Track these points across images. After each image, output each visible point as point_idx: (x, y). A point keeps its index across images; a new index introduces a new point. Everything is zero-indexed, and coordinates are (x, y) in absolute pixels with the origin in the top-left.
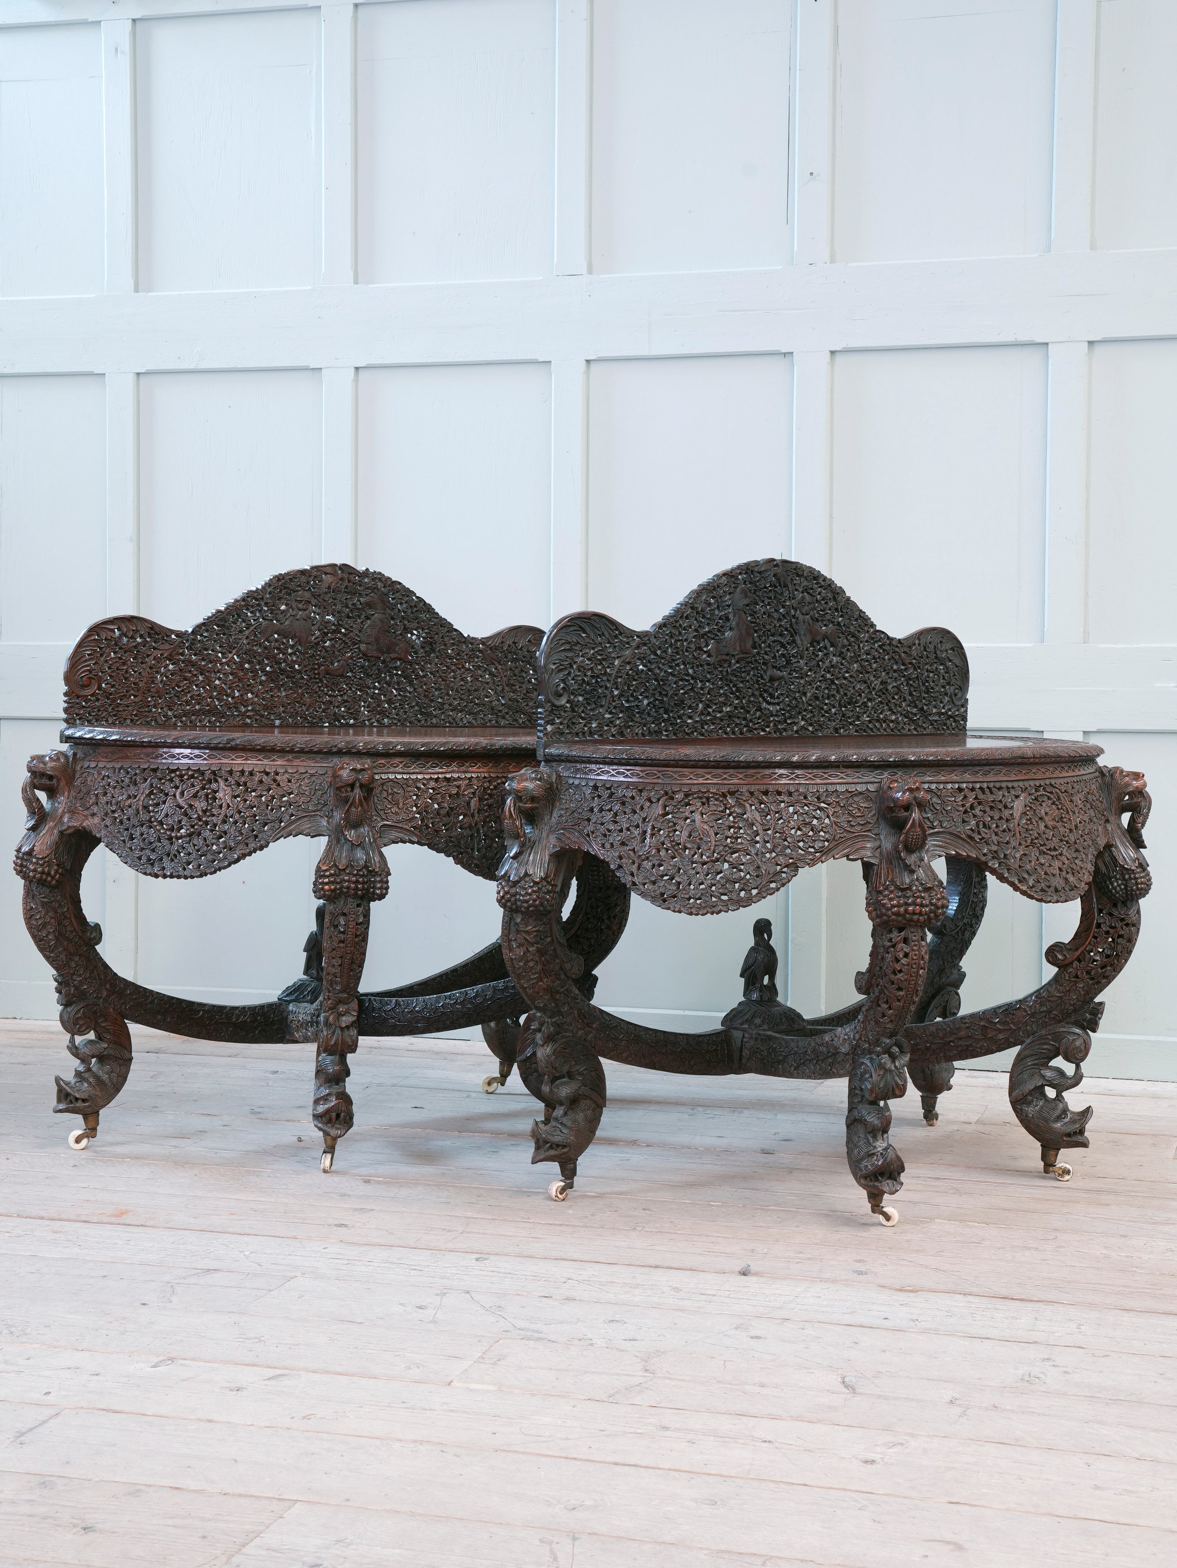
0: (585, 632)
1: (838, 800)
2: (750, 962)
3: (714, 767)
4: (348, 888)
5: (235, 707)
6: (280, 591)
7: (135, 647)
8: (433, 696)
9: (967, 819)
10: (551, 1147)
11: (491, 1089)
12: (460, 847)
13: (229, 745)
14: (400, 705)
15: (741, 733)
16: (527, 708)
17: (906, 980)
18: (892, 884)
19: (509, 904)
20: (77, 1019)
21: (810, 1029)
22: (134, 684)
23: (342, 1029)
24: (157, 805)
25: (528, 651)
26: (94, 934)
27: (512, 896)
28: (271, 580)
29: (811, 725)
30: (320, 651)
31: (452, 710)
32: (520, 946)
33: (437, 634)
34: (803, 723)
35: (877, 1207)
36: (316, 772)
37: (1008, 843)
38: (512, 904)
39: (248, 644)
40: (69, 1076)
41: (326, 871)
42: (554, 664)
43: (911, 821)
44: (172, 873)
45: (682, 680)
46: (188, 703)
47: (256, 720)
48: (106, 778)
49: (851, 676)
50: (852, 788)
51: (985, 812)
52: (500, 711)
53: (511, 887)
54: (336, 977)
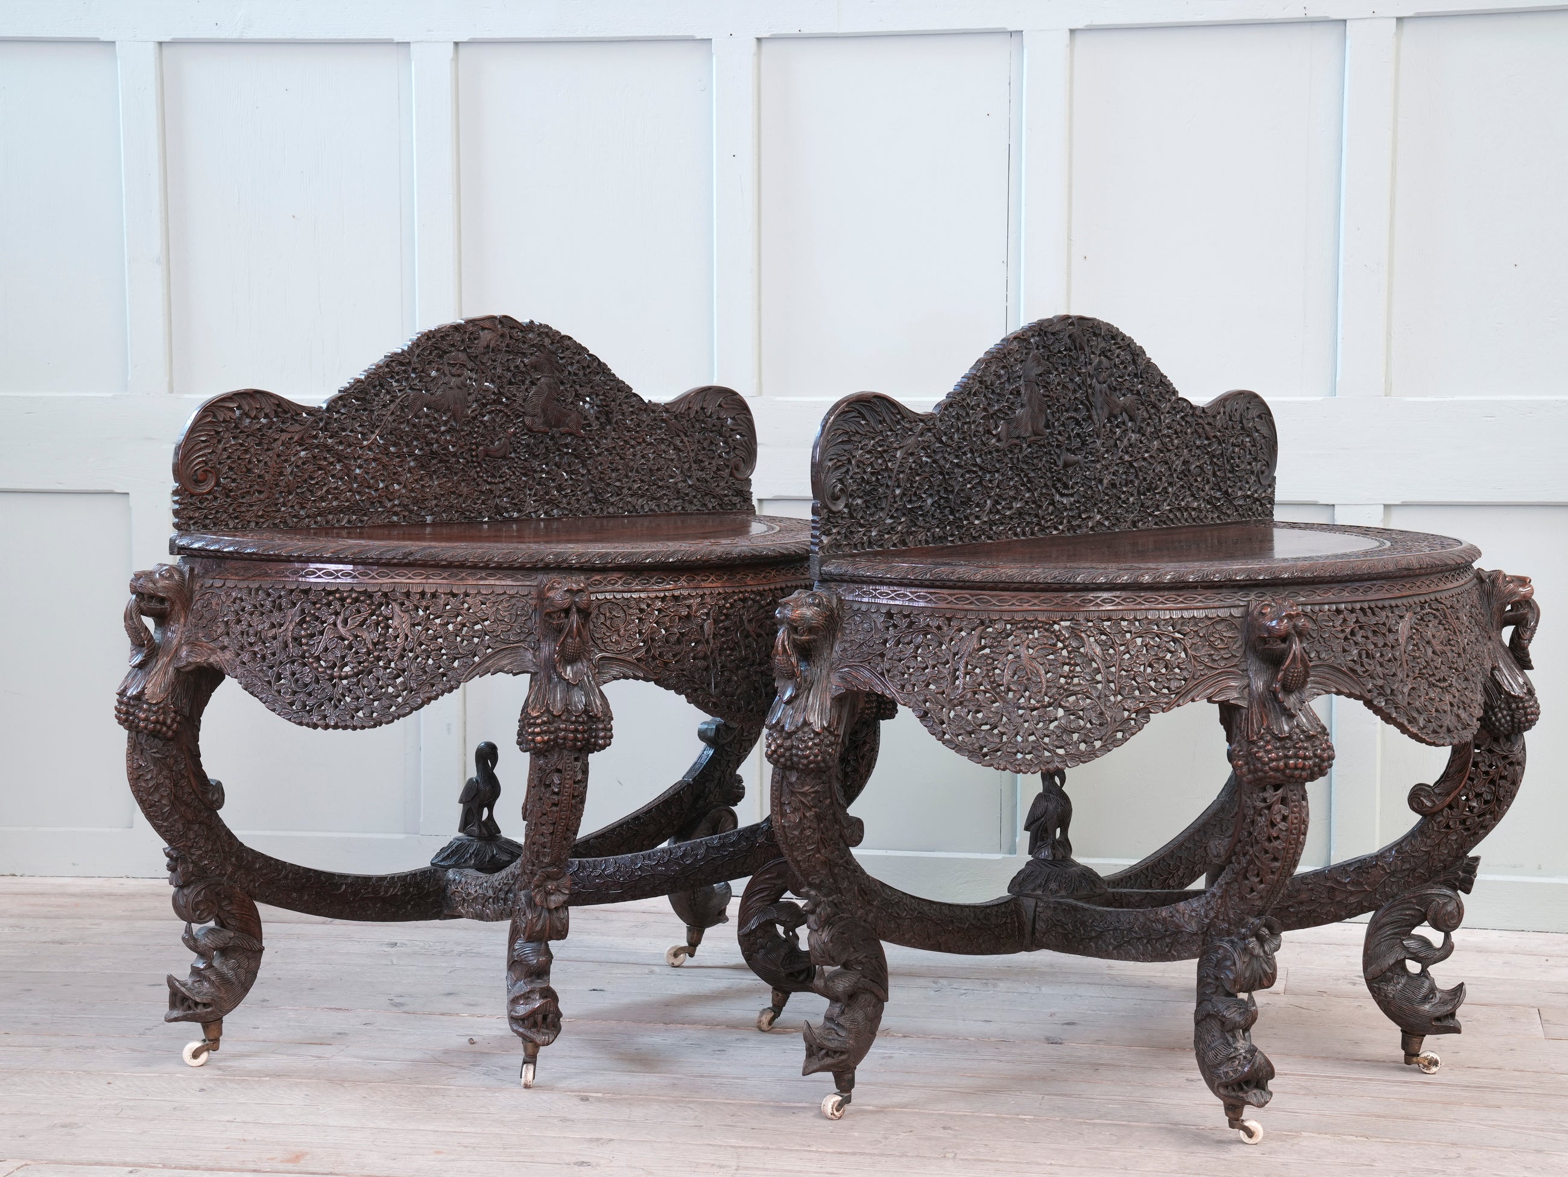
0: (864, 419)
1: (1196, 629)
2: (1038, 812)
3: (1042, 590)
4: (565, 738)
5: (379, 502)
6: (430, 354)
7: (259, 429)
8: (610, 478)
9: (1347, 648)
10: (827, 1055)
11: (677, 962)
12: (694, 682)
13: (406, 561)
14: (572, 491)
15: (1032, 534)
16: (717, 489)
17: (1284, 849)
18: (1268, 733)
19: (782, 760)
20: (197, 904)
21: (1113, 893)
22: (259, 476)
23: (550, 910)
24: (312, 636)
25: (718, 418)
26: (216, 796)
27: (787, 749)
28: (419, 339)
29: (1107, 518)
30: (478, 427)
31: (632, 495)
32: (795, 810)
33: (613, 401)
34: (1098, 517)
35: (1235, 1121)
36: (517, 593)
37: (1394, 675)
38: (786, 760)
39: (394, 421)
40: (183, 974)
41: (537, 717)
42: (831, 460)
43: (1291, 656)
44: (337, 723)
45: (969, 472)
46: (322, 499)
47: (404, 517)
48: (238, 601)
49: (1151, 456)
50: (1212, 613)
51: (1367, 638)
52: (687, 495)
53: (785, 739)
54: (545, 847)
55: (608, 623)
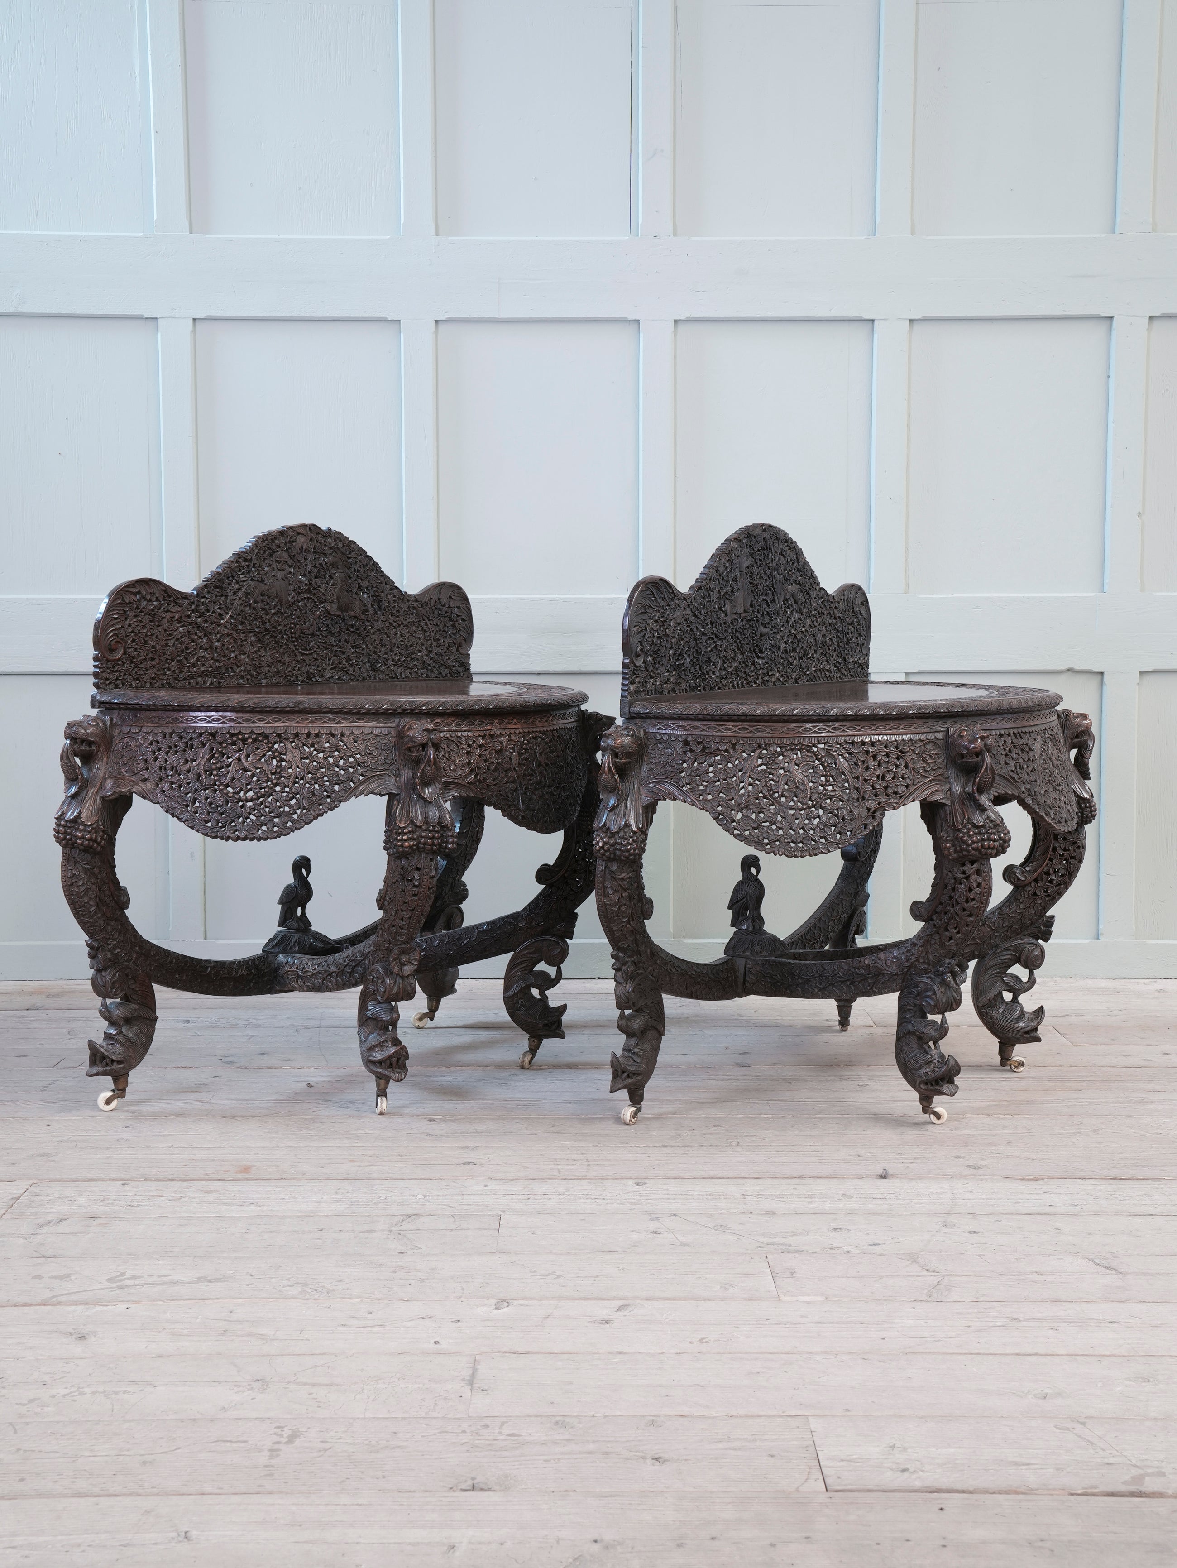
0: (654, 597)
1: (913, 748)
3: (804, 721)
4: (425, 844)
5: (231, 668)
6: (264, 553)
7: (152, 610)
8: (380, 652)
10: (628, 1076)
11: (421, 1024)
12: (509, 801)
13: (297, 708)
14: (356, 661)
15: (743, 686)
16: (449, 661)
17: (977, 907)
18: (968, 823)
19: (607, 854)
20: (114, 983)
22: (153, 647)
23: (402, 977)
24: (220, 768)
25: (449, 607)
26: (126, 898)
27: (611, 846)
28: (257, 541)
30: (296, 610)
31: (395, 665)
32: (615, 891)
33: (382, 592)
34: (778, 674)
35: (927, 1107)
36: (381, 733)
37: (1035, 781)
38: (610, 854)
39: (241, 604)
40: (99, 1040)
41: (404, 828)
42: (635, 626)
43: (984, 767)
44: (246, 836)
46: (194, 665)
47: (248, 679)
48: (154, 743)
49: (806, 630)
50: (923, 737)
51: (1018, 754)
55: (447, 755)
